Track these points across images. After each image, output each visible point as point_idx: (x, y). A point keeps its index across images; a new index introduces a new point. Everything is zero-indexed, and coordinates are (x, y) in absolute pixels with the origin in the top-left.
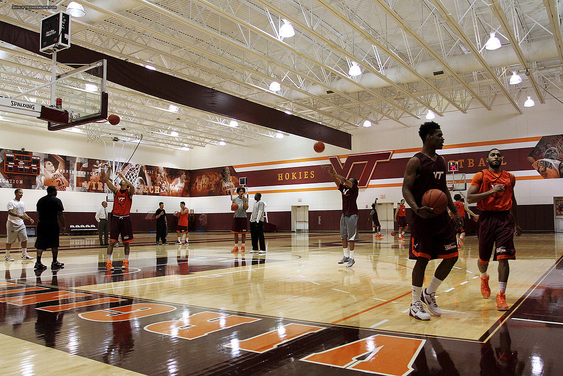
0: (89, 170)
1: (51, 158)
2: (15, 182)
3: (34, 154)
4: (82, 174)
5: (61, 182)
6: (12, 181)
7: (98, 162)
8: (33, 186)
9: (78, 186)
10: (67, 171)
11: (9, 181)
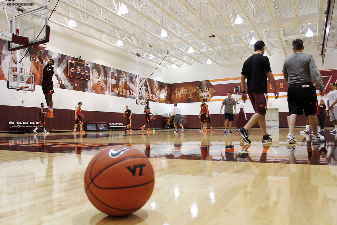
0: (118, 79)
1: (96, 66)
2: (75, 85)
3: (86, 63)
4: (114, 82)
5: (102, 87)
6: (73, 84)
7: (123, 73)
8: (86, 89)
9: (112, 91)
10: (106, 78)
11: (71, 84)
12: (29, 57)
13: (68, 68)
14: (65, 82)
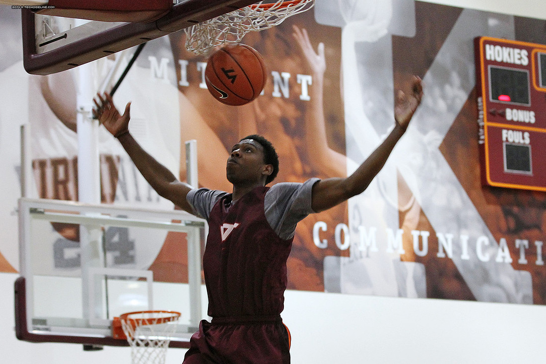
6: (531, 252)
12: (167, 57)
13: (483, 114)
14: (464, 238)
